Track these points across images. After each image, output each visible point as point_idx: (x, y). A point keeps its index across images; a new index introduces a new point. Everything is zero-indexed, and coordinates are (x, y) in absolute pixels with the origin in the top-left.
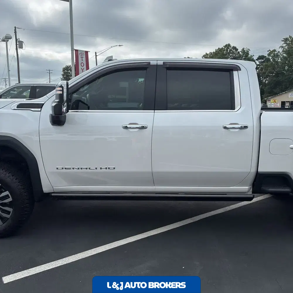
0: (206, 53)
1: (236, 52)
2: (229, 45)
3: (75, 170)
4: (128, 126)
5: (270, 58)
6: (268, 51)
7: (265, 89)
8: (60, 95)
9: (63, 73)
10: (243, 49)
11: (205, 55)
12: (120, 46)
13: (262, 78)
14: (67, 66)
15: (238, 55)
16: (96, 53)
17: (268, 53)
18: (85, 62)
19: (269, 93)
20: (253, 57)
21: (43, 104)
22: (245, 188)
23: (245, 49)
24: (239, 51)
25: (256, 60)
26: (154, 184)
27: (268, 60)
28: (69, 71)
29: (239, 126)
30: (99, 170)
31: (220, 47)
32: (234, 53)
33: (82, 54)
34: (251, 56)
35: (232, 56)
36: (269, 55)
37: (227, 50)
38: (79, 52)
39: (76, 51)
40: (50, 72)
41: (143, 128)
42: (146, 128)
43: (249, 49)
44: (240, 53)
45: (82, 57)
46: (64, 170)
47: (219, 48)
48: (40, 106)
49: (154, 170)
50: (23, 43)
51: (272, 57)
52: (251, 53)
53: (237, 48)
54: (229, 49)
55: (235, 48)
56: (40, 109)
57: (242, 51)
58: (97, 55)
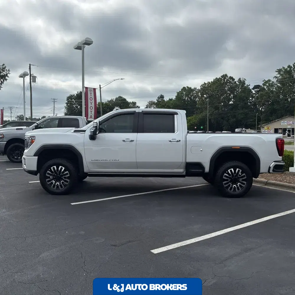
0: (204, 83)
1: (233, 82)
2: (226, 75)
3: (100, 161)
4: (125, 140)
5: (265, 87)
6: (263, 81)
7: (261, 117)
8: (96, 126)
9: (67, 101)
10: (240, 79)
11: (203, 85)
12: (122, 79)
13: (259, 106)
14: (71, 95)
15: (235, 84)
16: (100, 85)
17: (263, 82)
18: (93, 97)
19: (266, 121)
20: (249, 86)
21: (86, 130)
22: (181, 170)
23: (241, 79)
24: (235, 80)
25: (252, 89)
26: (137, 168)
27: (264, 89)
28: (73, 100)
29: (176, 140)
30: (111, 161)
31: (218, 77)
32: (231, 83)
33: (91, 90)
34: (247, 85)
35: (229, 85)
36: (264, 85)
37: (224, 80)
38: (88, 89)
39: (87, 88)
40: (54, 101)
41: (132, 141)
42: (134, 141)
43: (245, 79)
44: (237, 82)
45: (91, 93)
46: (95, 161)
47: (216, 78)
48: (84, 131)
49: (137, 161)
50: (36, 78)
51: (267, 86)
52: (247, 83)
53: (234, 78)
54: (226, 79)
55: (231, 78)
56: (84, 133)
57: (239, 81)
58: (101, 87)
